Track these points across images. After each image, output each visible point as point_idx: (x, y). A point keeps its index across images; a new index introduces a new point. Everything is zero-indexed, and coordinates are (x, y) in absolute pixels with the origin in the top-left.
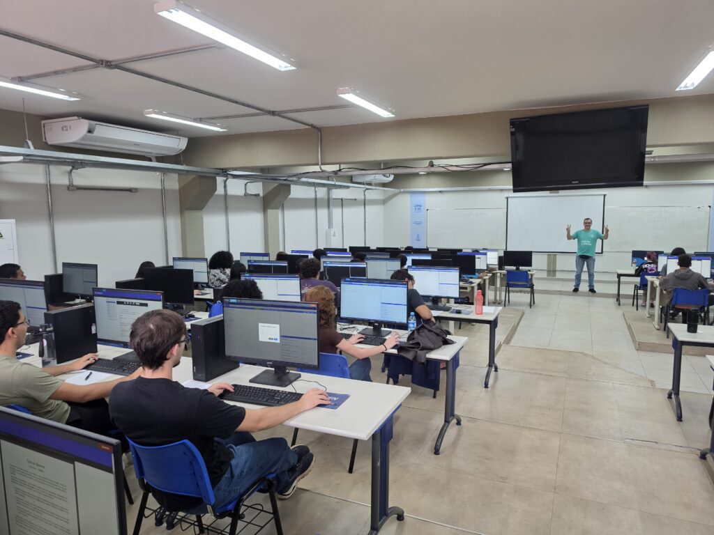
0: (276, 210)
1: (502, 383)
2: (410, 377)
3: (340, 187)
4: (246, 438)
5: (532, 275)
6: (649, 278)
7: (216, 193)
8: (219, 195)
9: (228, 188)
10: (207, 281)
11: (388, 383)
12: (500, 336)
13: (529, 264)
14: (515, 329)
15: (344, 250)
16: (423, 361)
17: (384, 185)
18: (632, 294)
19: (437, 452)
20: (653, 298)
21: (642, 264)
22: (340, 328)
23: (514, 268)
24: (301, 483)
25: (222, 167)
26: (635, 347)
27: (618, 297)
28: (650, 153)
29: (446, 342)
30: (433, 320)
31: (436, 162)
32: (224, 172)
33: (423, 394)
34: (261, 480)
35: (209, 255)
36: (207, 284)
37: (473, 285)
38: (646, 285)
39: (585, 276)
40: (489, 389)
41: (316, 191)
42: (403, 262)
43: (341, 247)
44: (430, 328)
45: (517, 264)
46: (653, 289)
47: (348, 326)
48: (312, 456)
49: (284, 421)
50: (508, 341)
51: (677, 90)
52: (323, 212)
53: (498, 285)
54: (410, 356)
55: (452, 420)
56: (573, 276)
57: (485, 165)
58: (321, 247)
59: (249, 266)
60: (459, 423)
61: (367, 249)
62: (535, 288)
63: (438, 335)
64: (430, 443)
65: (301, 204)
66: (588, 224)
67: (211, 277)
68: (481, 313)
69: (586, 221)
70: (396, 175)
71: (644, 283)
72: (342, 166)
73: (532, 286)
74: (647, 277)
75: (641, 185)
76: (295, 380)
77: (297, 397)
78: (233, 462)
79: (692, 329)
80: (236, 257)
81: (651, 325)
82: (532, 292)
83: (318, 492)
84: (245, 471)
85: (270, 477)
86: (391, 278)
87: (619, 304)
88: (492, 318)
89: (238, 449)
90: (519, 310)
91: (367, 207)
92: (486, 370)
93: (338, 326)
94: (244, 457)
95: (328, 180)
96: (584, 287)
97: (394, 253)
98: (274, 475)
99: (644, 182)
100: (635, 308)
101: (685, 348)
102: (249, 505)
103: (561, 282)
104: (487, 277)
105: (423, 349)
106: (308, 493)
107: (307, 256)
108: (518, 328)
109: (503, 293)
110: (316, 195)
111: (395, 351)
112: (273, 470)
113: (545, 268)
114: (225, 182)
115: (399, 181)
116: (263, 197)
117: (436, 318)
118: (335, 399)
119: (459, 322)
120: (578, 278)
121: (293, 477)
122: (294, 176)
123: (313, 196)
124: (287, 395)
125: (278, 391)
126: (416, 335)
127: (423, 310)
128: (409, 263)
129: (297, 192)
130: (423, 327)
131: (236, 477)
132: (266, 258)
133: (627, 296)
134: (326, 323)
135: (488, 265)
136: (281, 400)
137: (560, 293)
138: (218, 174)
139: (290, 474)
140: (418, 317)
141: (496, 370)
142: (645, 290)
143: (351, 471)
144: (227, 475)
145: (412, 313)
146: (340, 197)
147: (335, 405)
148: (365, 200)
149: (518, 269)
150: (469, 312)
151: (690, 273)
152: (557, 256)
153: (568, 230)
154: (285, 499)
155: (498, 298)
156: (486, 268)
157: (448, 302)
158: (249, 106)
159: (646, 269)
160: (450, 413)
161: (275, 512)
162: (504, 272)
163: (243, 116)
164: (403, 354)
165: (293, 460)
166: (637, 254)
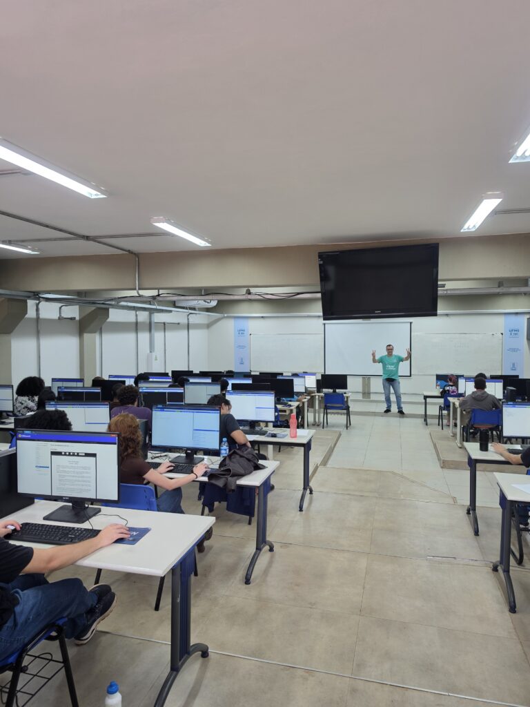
0: (94, 334)
1: (317, 505)
2: (225, 504)
3: (162, 311)
4: (37, 580)
5: (347, 397)
6: (451, 399)
7: (27, 316)
8: (30, 319)
9: (40, 312)
10: (12, 410)
11: (202, 514)
12: (315, 458)
13: (345, 387)
14: (331, 450)
15: (166, 375)
16: (233, 488)
17: (208, 310)
18: (438, 414)
19: (247, 581)
20: (455, 419)
21: (446, 386)
22: (151, 456)
23: (331, 391)
24: (101, 625)
25: (33, 290)
26: (440, 465)
27: (426, 417)
28: (443, 286)
29: (258, 468)
30: (249, 444)
31: (253, 290)
32: (36, 295)
33: (238, 521)
34: (50, 626)
35: (16, 383)
36: (13, 412)
37: (291, 408)
38: (449, 406)
39: (393, 398)
40: (303, 512)
41: (136, 315)
42: (224, 387)
43: (163, 372)
44: (241, 454)
45: (334, 387)
46: (455, 409)
47: (159, 455)
48: (113, 596)
49: (76, 562)
50: (325, 462)
51: (462, 231)
52: (144, 337)
53: (317, 407)
54: (220, 483)
55: (263, 547)
56: (383, 398)
57: (298, 294)
58: (142, 371)
59: (59, 392)
60: (271, 550)
61: (190, 374)
62: (351, 409)
63: (249, 460)
64: (241, 573)
65: (121, 327)
66: (390, 349)
67: (18, 405)
68: (295, 437)
69: (388, 348)
70: (219, 302)
71: (447, 404)
72: (161, 292)
73: (347, 408)
74: (449, 398)
75: (436, 315)
76: (94, 515)
77: (94, 533)
78: (18, 609)
79: (484, 448)
80: (48, 383)
81: (453, 444)
82: (348, 414)
83: (121, 633)
84: (31, 617)
85: (61, 622)
86: (208, 402)
87: (427, 424)
88: (305, 441)
89: (24, 594)
90: (336, 432)
91: (190, 331)
92: (301, 493)
93: (149, 455)
94: (31, 603)
95: (150, 304)
96: (394, 409)
97: (218, 378)
98: (66, 619)
99: (438, 311)
100: (440, 427)
101: (478, 465)
102: (37, 655)
103: (375, 404)
104: (306, 400)
105: (234, 475)
106: (108, 635)
107: (124, 382)
108: (335, 449)
109: (322, 415)
110: (137, 319)
111: (205, 479)
112: (66, 614)
113: (361, 390)
114: (37, 305)
115: (222, 306)
116: (80, 320)
117: (253, 443)
118: (135, 533)
119: (278, 446)
120: (388, 400)
121: (91, 621)
122: (112, 300)
123: (134, 320)
124: (82, 532)
125: (74, 528)
126: (227, 461)
127: (238, 435)
128: (229, 388)
129: (115, 315)
130: (235, 453)
131: (19, 626)
132: (80, 384)
133: (433, 417)
134: (133, 452)
135: (306, 388)
136: (76, 537)
137: (374, 414)
138: (29, 297)
139: (89, 617)
140: (232, 442)
141: (311, 493)
142: (449, 410)
143: (157, 608)
144: (10, 624)
145: (225, 439)
146: (163, 321)
147: (134, 540)
148: (188, 324)
149: (334, 391)
150: (285, 435)
151: (485, 395)
152: (371, 379)
153: (374, 355)
154: (82, 645)
155: (317, 420)
156: (304, 391)
157: (267, 426)
158: (61, 230)
159: (448, 390)
160: (261, 540)
161: (66, 660)
162: (322, 394)
163: (55, 239)
164: (213, 482)
165: (91, 602)
166: (439, 377)
